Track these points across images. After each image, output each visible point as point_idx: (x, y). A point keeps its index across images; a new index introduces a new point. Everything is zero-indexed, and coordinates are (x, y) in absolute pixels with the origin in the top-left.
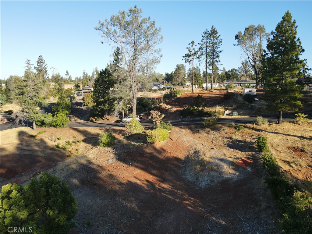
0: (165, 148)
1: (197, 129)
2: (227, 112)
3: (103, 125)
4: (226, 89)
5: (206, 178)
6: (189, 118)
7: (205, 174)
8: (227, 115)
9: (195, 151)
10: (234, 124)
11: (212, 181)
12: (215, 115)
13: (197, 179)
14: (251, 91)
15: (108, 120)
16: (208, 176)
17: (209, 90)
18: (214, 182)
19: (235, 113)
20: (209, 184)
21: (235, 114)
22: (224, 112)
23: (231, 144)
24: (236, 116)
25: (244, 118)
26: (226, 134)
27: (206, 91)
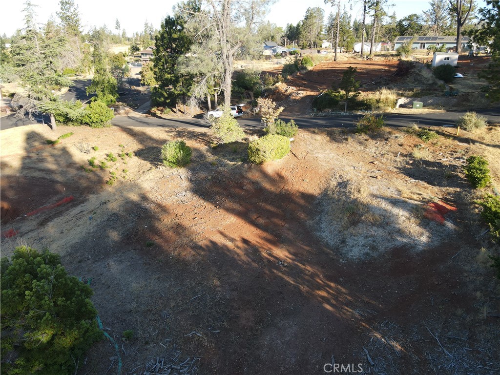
0: (283, 173)
1: (344, 135)
2: (402, 101)
3: (172, 123)
4: (397, 55)
5: (362, 241)
6: (329, 111)
7: (360, 231)
8: (401, 106)
9: (340, 181)
10: (416, 127)
11: (373, 248)
12: (379, 107)
13: (343, 242)
14: (448, 59)
15: (183, 113)
16: (366, 237)
17: (365, 56)
18: (377, 250)
19: (418, 104)
20: (367, 254)
21: (418, 106)
22: (397, 100)
23: (411, 168)
24: (418, 109)
25: (434, 113)
26: (401, 148)
27: (361, 59)
